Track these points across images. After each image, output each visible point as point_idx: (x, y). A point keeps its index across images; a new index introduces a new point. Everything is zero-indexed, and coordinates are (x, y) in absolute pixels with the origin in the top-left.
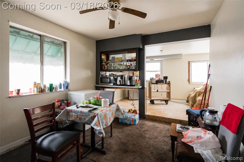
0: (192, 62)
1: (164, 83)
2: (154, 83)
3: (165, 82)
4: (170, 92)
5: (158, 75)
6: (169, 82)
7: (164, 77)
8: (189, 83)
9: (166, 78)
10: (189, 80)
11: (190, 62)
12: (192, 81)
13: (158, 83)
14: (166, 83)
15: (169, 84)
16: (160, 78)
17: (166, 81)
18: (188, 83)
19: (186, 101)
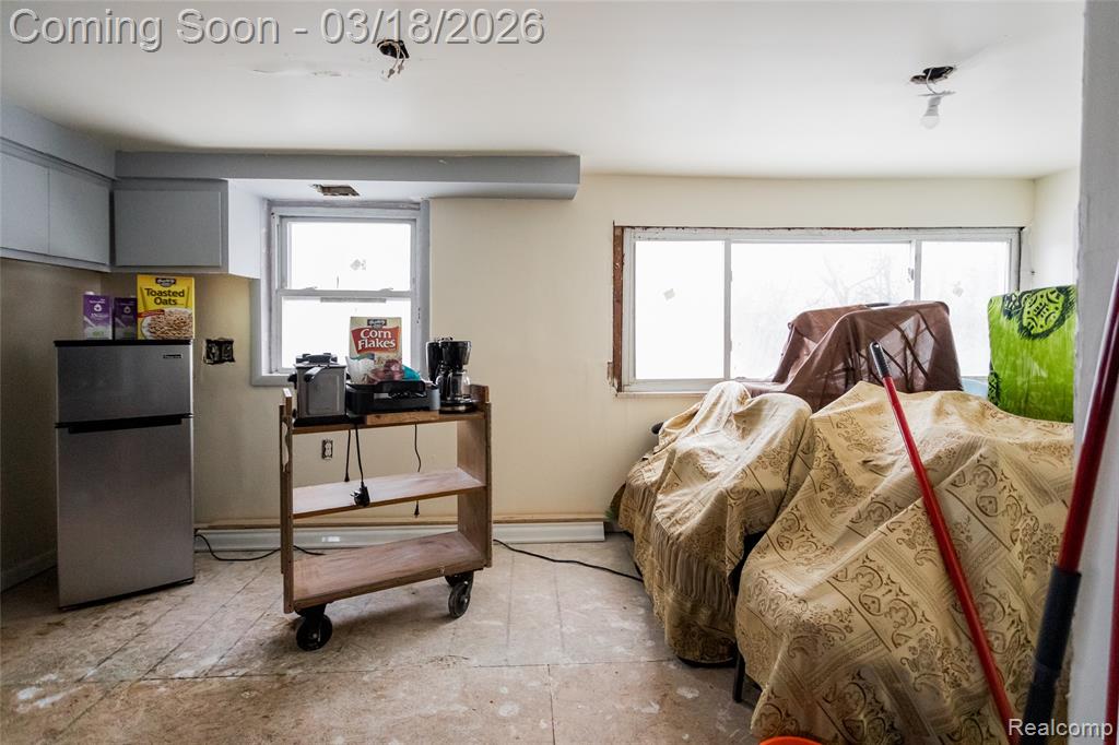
0: (639, 232)
1: (427, 409)
2: (329, 413)
3: (443, 397)
4: (485, 491)
5: (376, 324)
6: (481, 392)
7: (434, 348)
8: (619, 389)
9: (449, 356)
10: (616, 369)
11: (623, 228)
12: (639, 376)
13: (370, 419)
14: (449, 410)
15: (478, 408)
16: (392, 356)
17: (449, 388)
18: (614, 390)
19: (600, 527)
